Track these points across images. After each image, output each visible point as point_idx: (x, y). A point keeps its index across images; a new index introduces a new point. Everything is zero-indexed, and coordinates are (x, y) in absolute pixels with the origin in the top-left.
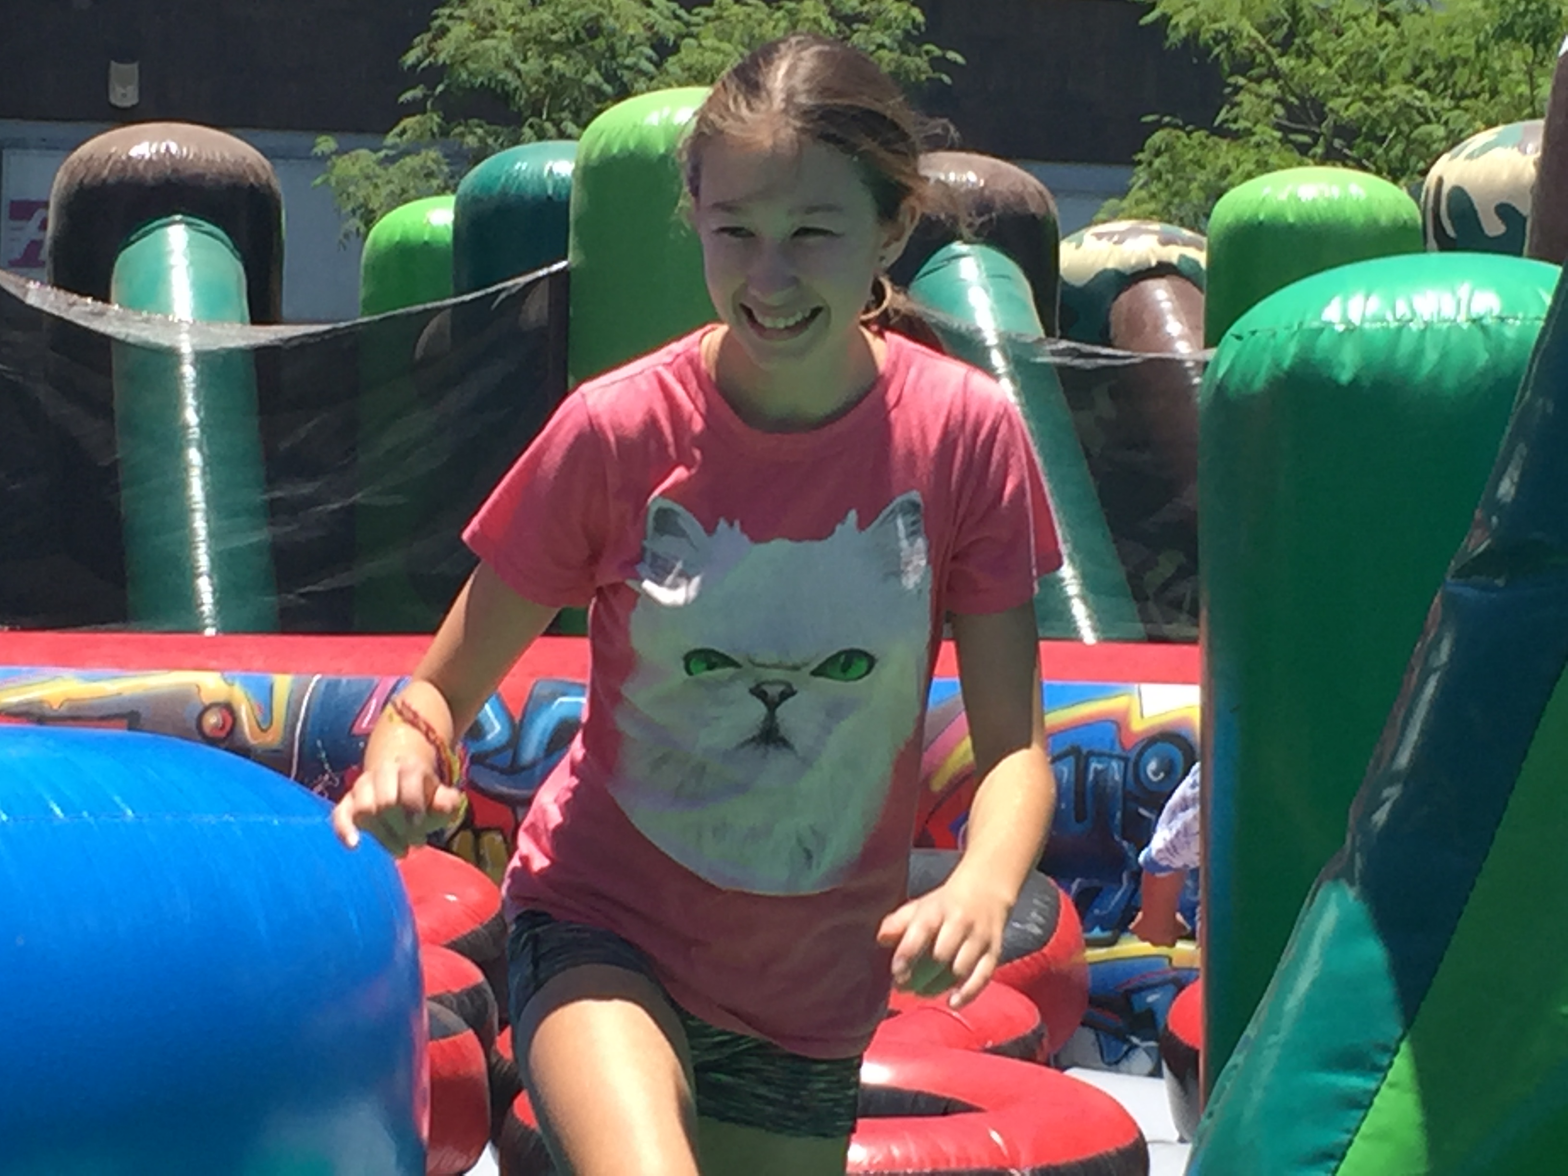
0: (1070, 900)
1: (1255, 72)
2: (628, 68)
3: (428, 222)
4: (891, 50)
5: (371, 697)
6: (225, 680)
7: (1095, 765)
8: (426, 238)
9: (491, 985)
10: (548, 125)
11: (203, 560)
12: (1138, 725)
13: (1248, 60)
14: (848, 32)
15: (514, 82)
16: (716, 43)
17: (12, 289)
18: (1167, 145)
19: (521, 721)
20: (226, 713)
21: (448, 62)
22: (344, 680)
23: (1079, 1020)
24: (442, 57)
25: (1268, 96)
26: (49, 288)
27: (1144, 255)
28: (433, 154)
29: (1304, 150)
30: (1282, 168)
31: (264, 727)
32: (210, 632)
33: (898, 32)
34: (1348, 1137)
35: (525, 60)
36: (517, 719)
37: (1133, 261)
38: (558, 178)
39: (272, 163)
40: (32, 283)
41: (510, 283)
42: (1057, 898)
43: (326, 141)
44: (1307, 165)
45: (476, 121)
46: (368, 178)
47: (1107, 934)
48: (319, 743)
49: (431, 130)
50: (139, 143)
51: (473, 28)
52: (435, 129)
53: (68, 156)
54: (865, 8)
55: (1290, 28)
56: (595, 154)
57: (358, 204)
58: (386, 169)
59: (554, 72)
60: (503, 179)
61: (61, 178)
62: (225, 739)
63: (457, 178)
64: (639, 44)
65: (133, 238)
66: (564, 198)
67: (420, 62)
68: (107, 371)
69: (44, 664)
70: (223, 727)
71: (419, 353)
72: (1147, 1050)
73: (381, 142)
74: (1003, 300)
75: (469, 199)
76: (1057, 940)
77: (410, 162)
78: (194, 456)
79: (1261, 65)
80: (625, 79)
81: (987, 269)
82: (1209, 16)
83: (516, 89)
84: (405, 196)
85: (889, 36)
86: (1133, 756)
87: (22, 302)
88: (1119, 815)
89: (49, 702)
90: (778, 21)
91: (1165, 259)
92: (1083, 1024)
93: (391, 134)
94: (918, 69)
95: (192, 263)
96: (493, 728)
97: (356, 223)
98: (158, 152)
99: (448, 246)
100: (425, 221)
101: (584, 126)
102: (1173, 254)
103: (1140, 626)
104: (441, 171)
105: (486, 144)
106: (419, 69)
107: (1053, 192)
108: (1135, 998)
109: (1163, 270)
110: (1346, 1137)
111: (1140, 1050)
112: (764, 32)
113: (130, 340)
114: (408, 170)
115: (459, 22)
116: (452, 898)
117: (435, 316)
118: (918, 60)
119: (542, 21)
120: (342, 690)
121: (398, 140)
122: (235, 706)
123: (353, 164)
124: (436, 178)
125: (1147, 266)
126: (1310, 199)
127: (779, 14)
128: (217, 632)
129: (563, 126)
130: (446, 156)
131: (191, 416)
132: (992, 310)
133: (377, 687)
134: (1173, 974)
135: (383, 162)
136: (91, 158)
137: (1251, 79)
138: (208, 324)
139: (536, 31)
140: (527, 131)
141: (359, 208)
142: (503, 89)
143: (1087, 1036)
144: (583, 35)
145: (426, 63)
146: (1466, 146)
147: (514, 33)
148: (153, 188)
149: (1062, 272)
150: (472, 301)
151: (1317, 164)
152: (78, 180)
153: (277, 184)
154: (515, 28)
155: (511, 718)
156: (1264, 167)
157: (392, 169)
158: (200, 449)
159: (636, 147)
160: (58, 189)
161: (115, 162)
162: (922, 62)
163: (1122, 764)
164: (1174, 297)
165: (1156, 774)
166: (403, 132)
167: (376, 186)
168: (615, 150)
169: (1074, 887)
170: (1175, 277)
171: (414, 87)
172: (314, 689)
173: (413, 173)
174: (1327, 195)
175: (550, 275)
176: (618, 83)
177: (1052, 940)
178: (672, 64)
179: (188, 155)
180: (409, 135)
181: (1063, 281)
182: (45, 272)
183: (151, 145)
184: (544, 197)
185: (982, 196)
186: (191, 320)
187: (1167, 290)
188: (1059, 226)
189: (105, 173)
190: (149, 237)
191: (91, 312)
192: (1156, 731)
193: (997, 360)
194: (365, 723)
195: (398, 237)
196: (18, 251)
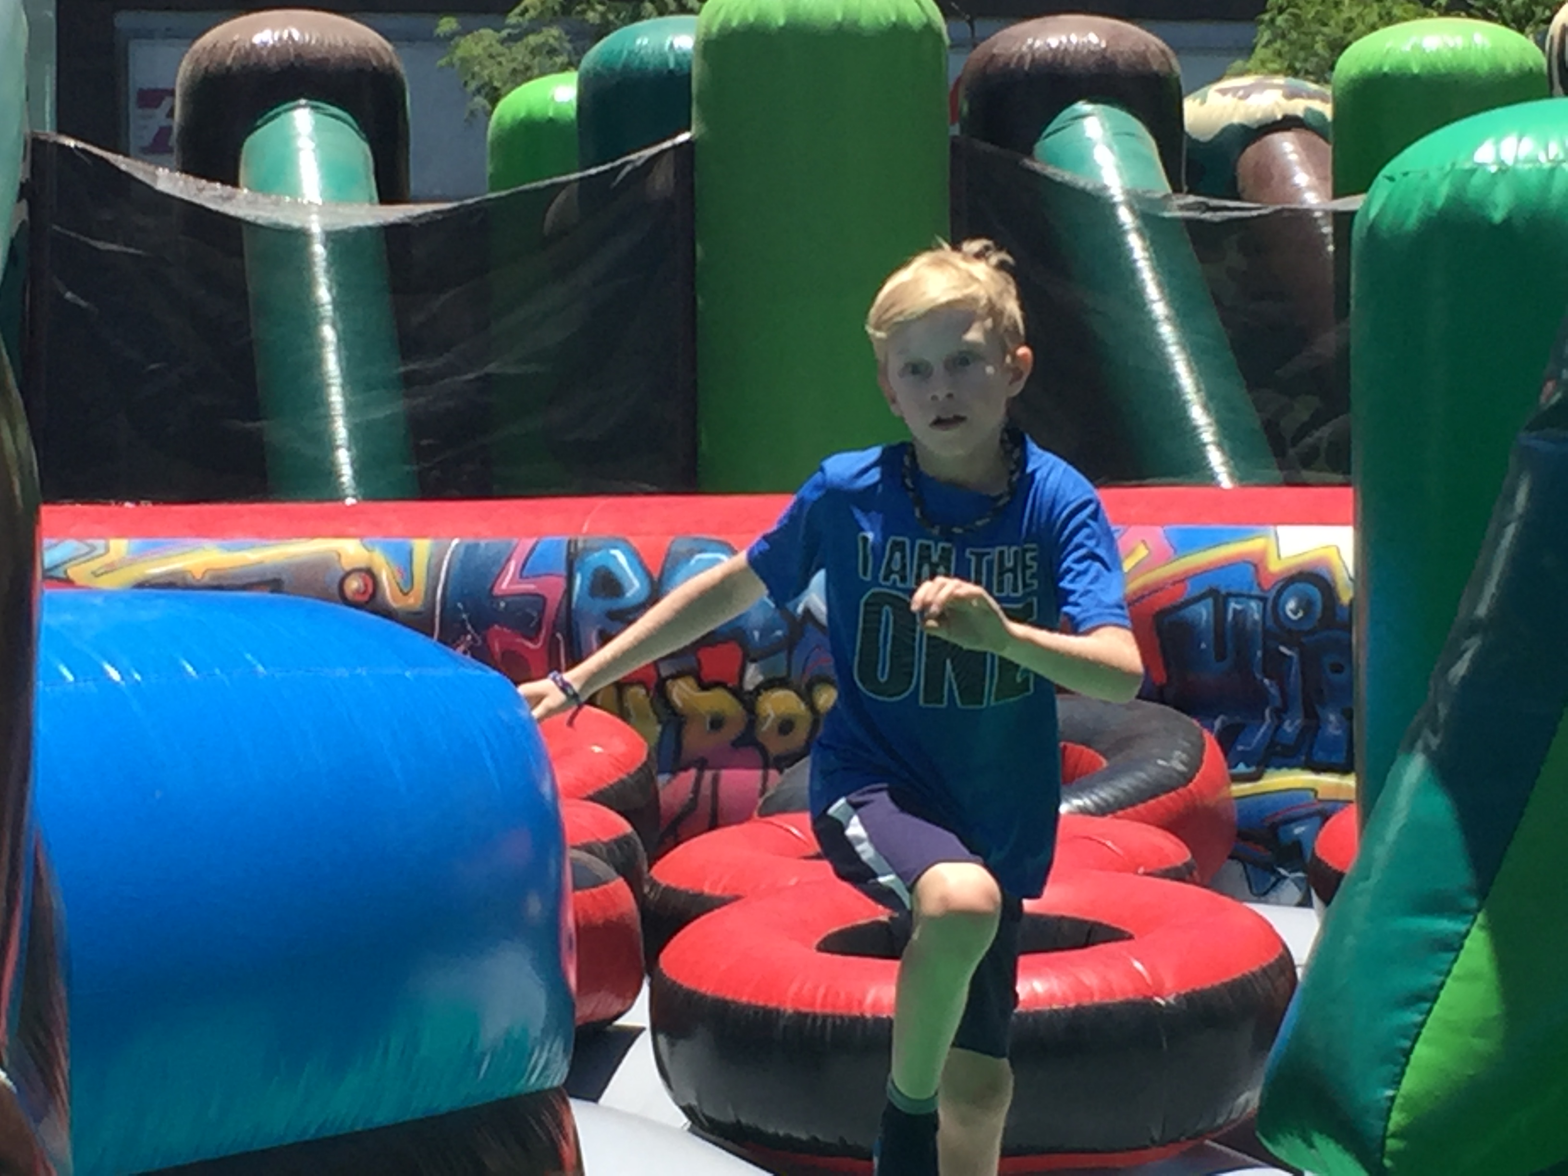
0: (1213, 737)
3: (553, 99)
5: (508, 560)
6: (365, 546)
7: (1233, 605)
8: (551, 114)
9: (639, 834)
11: (341, 431)
12: (1275, 566)
17: (140, 176)
18: (1289, 2)
19: (660, 579)
20: (368, 577)
22: (483, 543)
23: (1229, 853)
26: (177, 174)
27: (1270, 109)
28: (555, 31)
30: (1405, 20)
31: (405, 591)
32: (350, 501)
34: (1442, 978)
36: (656, 575)
37: (1259, 116)
38: (679, 52)
39: (395, 46)
40: (161, 169)
41: (633, 157)
42: (1201, 736)
43: (449, 22)
44: (1432, 16)
46: (491, 56)
47: (1253, 769)
48: (460, 605)
49: (553, 8)
50: (262, 31)
52: (557, 8)
53: (190, 45)
56: (715, 29)
57: (482, 82)
58: (509, 48)
60: (625, 53)
61: (185, 68)
62: (367, 602)
63: (580, 53)
65: (259, 123)
66: (686, 71)
68: (240, 254)
69: (185, 536)
70: (365, 592)
71: (548, 225)
72: (1296, 881)
73: (504, 20)
74: (1127, 158)
75: (591, 75)
76: (1203, 776)
77: (532, 40)
78: (328, 333)
81: (1112, 128)
84: (529, 74)
86: (1271, 595)
87: (150, 187)
88: (1259, 653)
89: (190, 571)
91: (1290, 111)
92: (1231, 857)
93: (511, 14)
95: (318, 146)
96: (632, 585)
97: (480, 101)
98: (280, 39)
99: (572, 121)
100: (549, 97)
101: (703, 1)
102: (1298, 107)
103: (1277, 473)
104: (564, 48)
105: (607, 19)
107: (1177, 51)
108: (1281, 831)
109: (1289, 123)
110: (1438, 980)
111: (1288, 881)
113: (260, 222)
114: (530, 47)
116: (597, 749)
117: (563, 188)
120: (481, 551)
121: (521, 19)
122: (375, 570)
123: (477, 44)
124: (561, 54)
125: (1272, 119)
126: (1434, 50)
128: (358, 501)
129: (684, 1)
130: (566, 33)
131: (324, 294)
132: (1118, 167)
133: (515, 548)
134: (1319, 806)
135: (503, 42)
136: (215, 46)
138: (337, 205)
140: (648, 7)
141: (483, 87)
143: (1236, 868)
148: (278, 73)
149: (1187, 128)
150: (599, 174)
151: (1441, 15)
152: (202, 68)
153: (401, 67)
155: (649, 575)
156: (1388, 19)
157: (517, 48)
158: (334, 326)
159: (756, 19)
160: (183, 77)
161: (239, 50)
163: (1261, 604)
164: (1300, 149)
165: (1295, 613)
166: (526, 10)
167: (500, 63)
168: (734, 23)
169: (1218, 724)
170: (1302, 130)
172: (453, 553)
173: (534, 52)
174: (1451, 45)
175: (675, 147)
177: (1198, 776)
179: (310, 41)
180: (532, 13)
181: (1189, 137)
182: (174, 158)
183: (273, 32)
184: (665, 72)
185: (1104, 57)
186: (319, 202)
187: (1293, 143)
188: (1183, 83)
189: (229, 62)
190: (277, 121)
191: (221, 197)
192: (1294, 572)
193: (1125, 216)
194: (505, 584)
195: (522, 114)
196: (148, 138)
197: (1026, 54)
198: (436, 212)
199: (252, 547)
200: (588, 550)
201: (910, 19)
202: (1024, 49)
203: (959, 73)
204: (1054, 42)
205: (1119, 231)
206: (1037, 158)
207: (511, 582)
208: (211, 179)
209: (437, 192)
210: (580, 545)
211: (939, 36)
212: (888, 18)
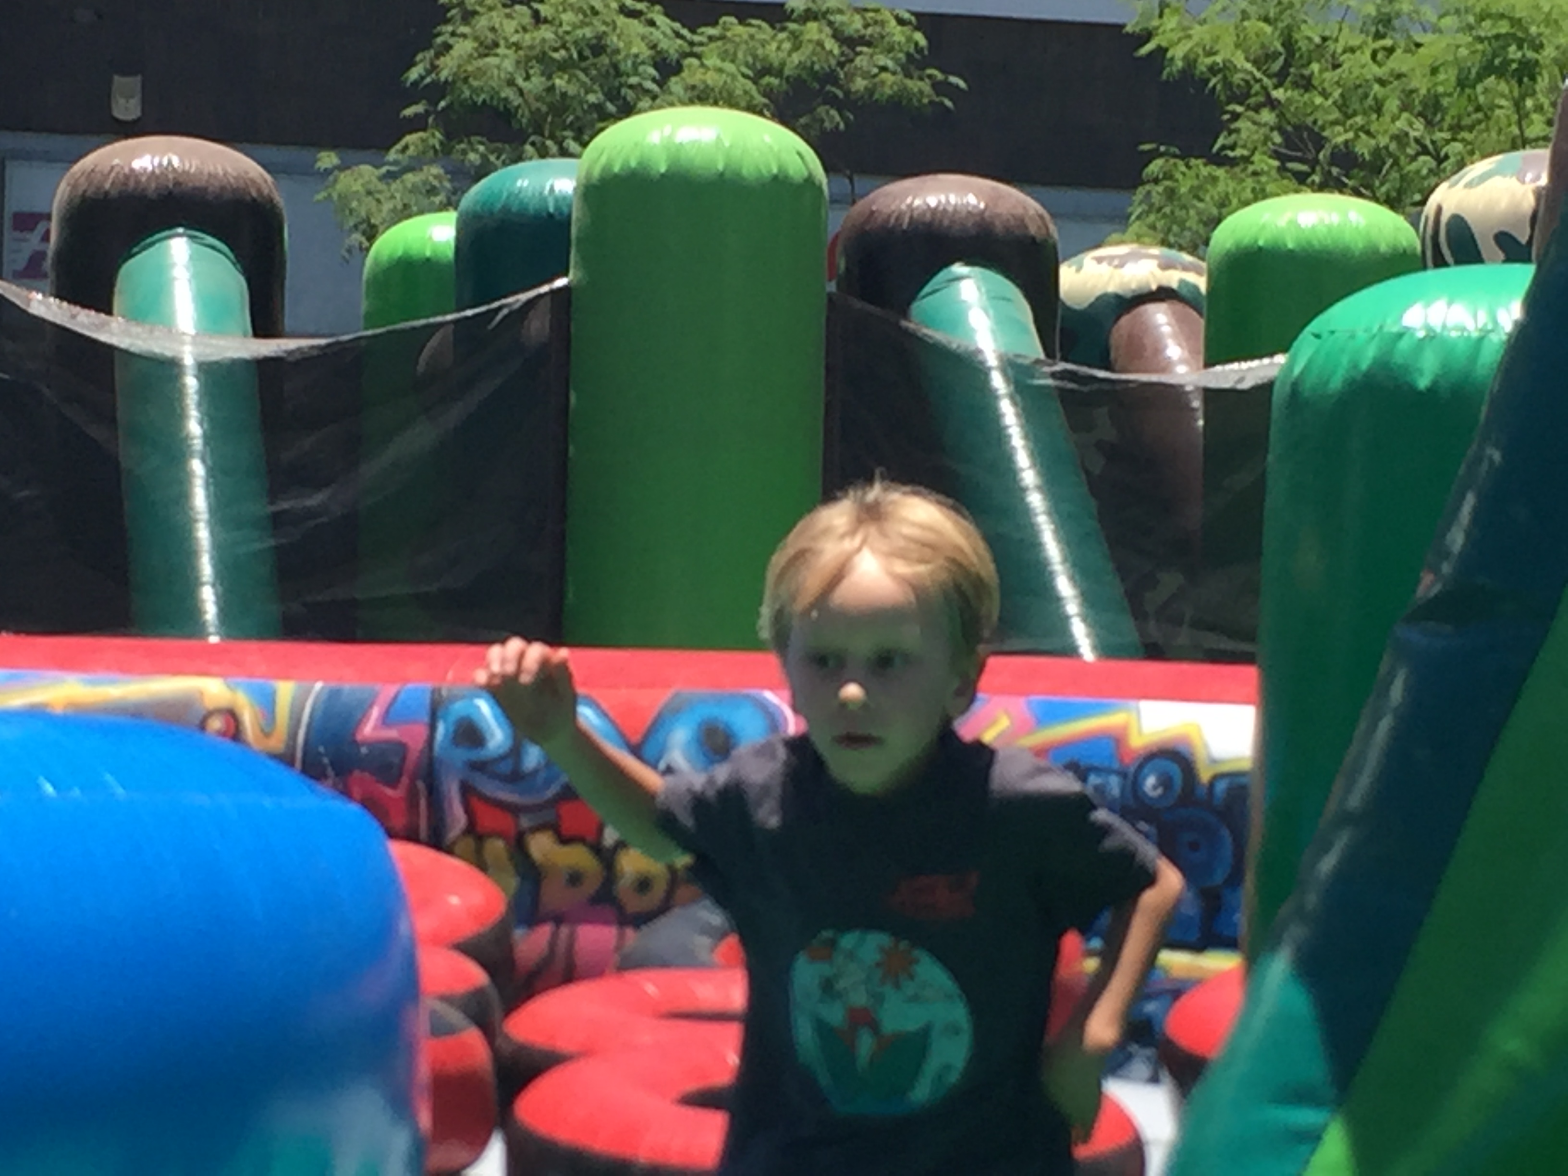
1: (1252, 101)
2: (631, 87)
3: (430, 238)
4: (894, 73)
5: (371, 706)
6: (228, 686)
7: (1093, 779)
8: (428, 253)
9: (495, 985)
10: (549, 143)
11: (206, 567)
12: (1136, 742)
13: (1245, 91)
14: (852, 55)
15: (517, 101)
16: (719, 63)
17: (14, 300)
18: (1165, 173)
20: (230, 718)
21: (450, 79)
22: (346, 688)
24: (444, 75)
25: (1265, 125)
26: (52, 299)
27: (1144, 280)
28: (436, 170)
29: (1302, 180)
30: (1278, 195)
31: (267, 732)
32: (214, 639)
33: (901, 56)
35: (528, 78)
37: (1133, 286)
38: (559, 196)
39: (275, 178)
40: (34, 293)
41: (510, 300)
43: (328, 156)
44: (1306, 191)
45: (479, 138)
46: (369, 193)
48: (322, 750)
49: (434, 147)
50: (140, 156)
51: (476, 45)
52: (438, 146)
53: (68, 169)
54: (869, 31)
55: (1286, 60)
56: (596, 172)
57: (359, 220)
58: (388, 184)
59: (558, 92)
60: (505, 195)
61: (63, 191)
63: (459, 193)
64: (643, 63)
65: (135, 250)
66: (566, 214)
67: (422, 78)
69: (47, 668)
70: (227, 733)
71: (421, 367)
72: (1145, 1059)
73: (384, 156)
74: (1002, 322)
75: (470, 216)
77: (410, 178)
78: (197, 467)
79: (1256, 94)
80: (629, 98)
81: (988, 291)
82: (1204, 49)
83: (519, 106)
84: (406, 212)
85: (892, 59)
86: (1132, 769)
87: (24, 312)
89: (52, 705)
90: (781, 42)
91: (1165, 283)
93: (393, 149)
94: (921, 92)
95: (194, 276)
96: (494, 735)
97: (357, 237)
98: (160, 165)
99: (450, 261)
100: (427, 236)
101: (585, 145)
102: (1173, 278)
104: (443, 187)
105: (488, 160)
106: (422, 85)
107: (1053, 215)
109: (1163, 294)
111: (1138, 1057)
112: (767, 52)
113: (134, 349)
114: (409, 185)
115: (461, 40)
116: (455, 900)
117: (437, 330)
118: (920, 84)
119: (544, 40)
120: (344, 699)
121: (400, 157)
122: (238, 711)
123: (355, 180)
124: (440, 193)
125: (1147, 290)
126: (1310, 226)
127: (782, 35)
128: (222, 639)
129: (565, 144)
130: (447, 173)
131: (194, 428)
132: (993, 332)
133: (378, 694)
134: (1171, 984)
135: (382, 178)
136: (93, 171)
137: (1248, 108)
138: (211, 336)
139: (537, 51)
140: (528, 148)
141: (361, 223)
142: (505, 106)
144: (587, 52)
145: (428, 80)
146: (1466, 174)
147: (516, 51)
148: (156, 200)
149: (1063, 295)
151: (1314, 191)
152: (80, 192)
153: (279, 199)
154: (517, 46)
156: (1260, 195)
157: (396, 185)
158: (203, 461)
159: (637, 165)
160: (60, 201)
161: (118, 173)
162: (925, 87)
163: (1121, 780)
164: (1173, 322)
165: (1155, 788)
166: (406, 147)
167: (378, 201)
168: (616, 168)
170: (1175, 301)
171: (416, 103)
172: (316, 697)
173: (414, 190)
174: (1327, 222)
175: (552, 292)
176: (621, 102)
178: (675, 84)
179: (190, 169)
180: (411, 151)
181: (1063, 304)
182: (47, 283)
183: (153, 157)
184: (544, 214)
185: (983, 219)
186: (192, 331)
187: (1165, 313)
188: (1060, 247)
189: (107, 186)
190: (151, 250)
191: (94, 324)
192: (1155, 749)
193: (998, 381)
194: (369, 729)
195: (400, 253)
196: (21, 262)
197: (905, 213)
198: (312, 347)
199: (112, 682)
200: (453, 699)
201: (791, 172)
202: (903, 207)
203: (838, 229)
204: (932, 202)
205: (992, 396)
206: (912, 319)
207: (375, 728)
208: (85, 306)
209: (312, 329)
210: (444, 693)
211: (820, 189)
212: (769, 171)
